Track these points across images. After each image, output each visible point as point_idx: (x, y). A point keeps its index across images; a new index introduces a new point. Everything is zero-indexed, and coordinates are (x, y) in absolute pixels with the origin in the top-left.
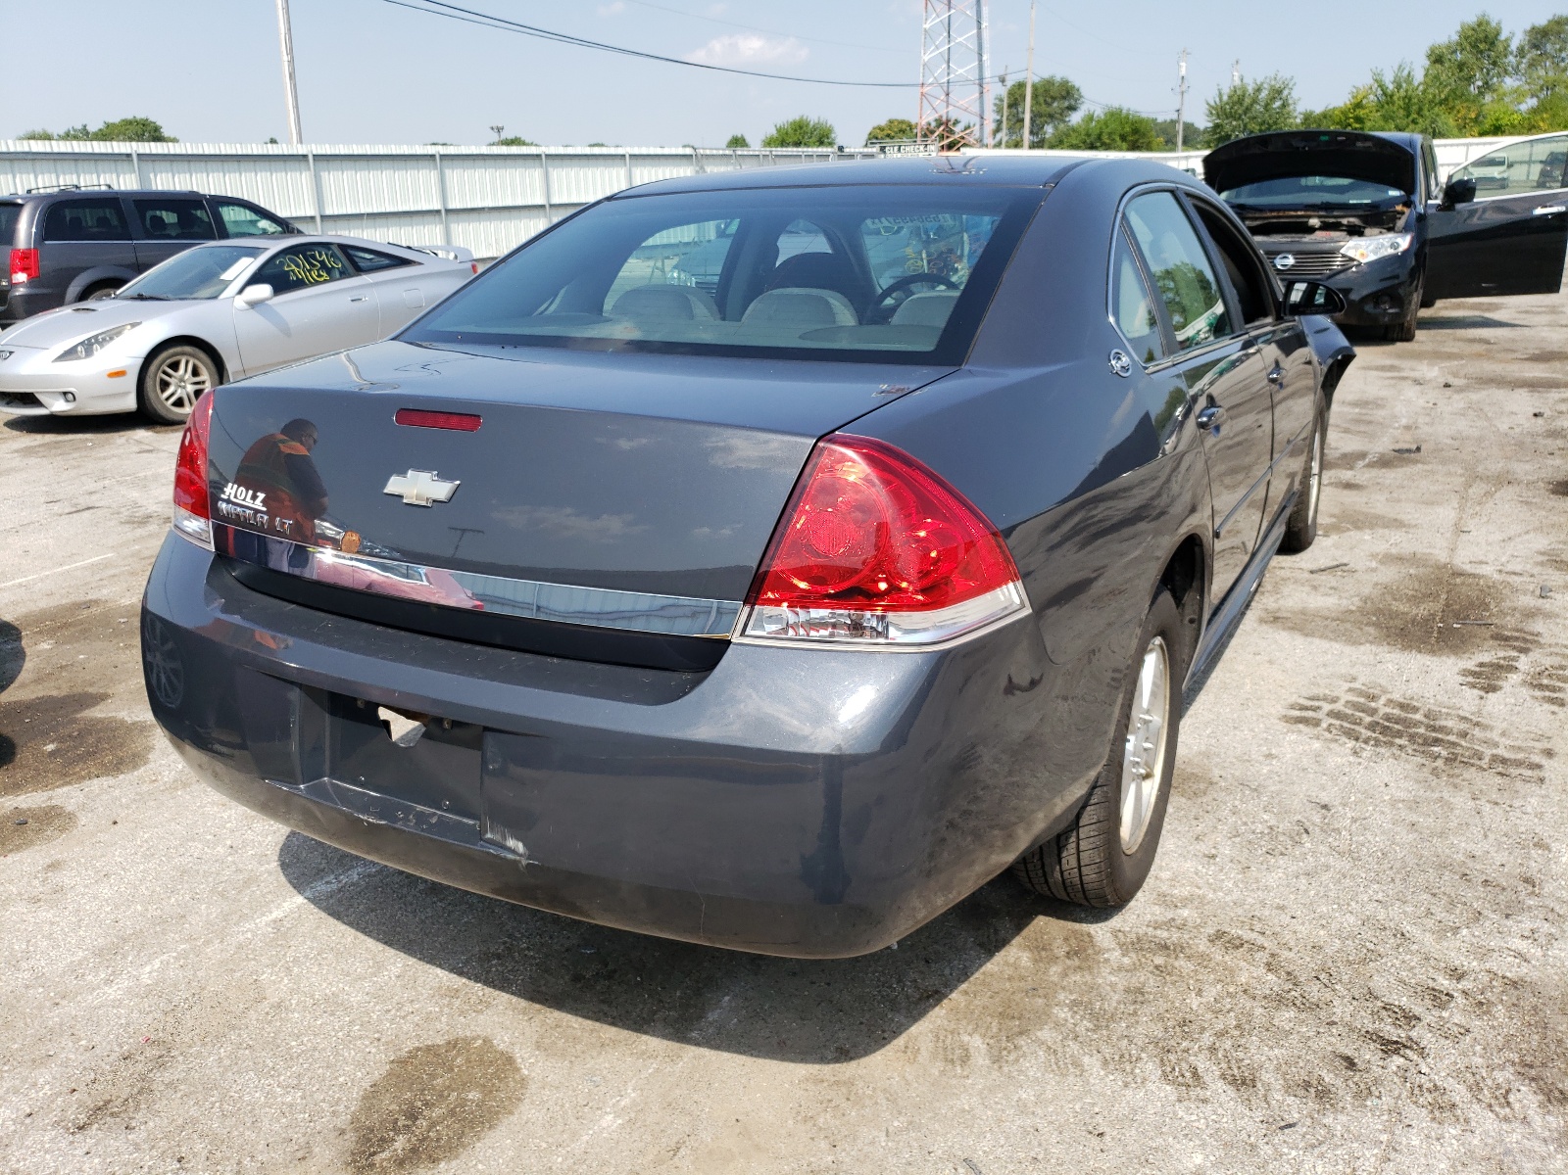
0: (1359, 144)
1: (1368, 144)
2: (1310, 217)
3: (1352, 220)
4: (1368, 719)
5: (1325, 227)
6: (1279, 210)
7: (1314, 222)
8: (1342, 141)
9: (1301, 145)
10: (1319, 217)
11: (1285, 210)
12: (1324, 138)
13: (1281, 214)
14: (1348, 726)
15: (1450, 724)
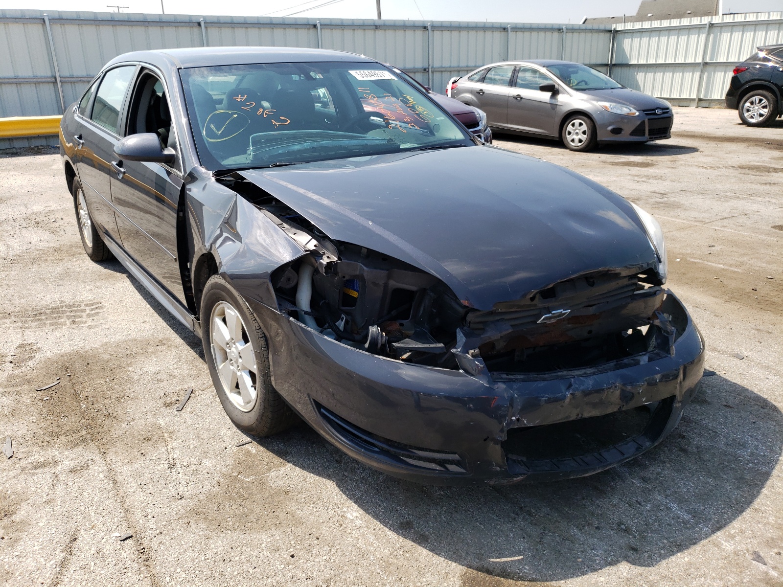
4: (68, 314)
14: (74, 309)
15: (34, 324)
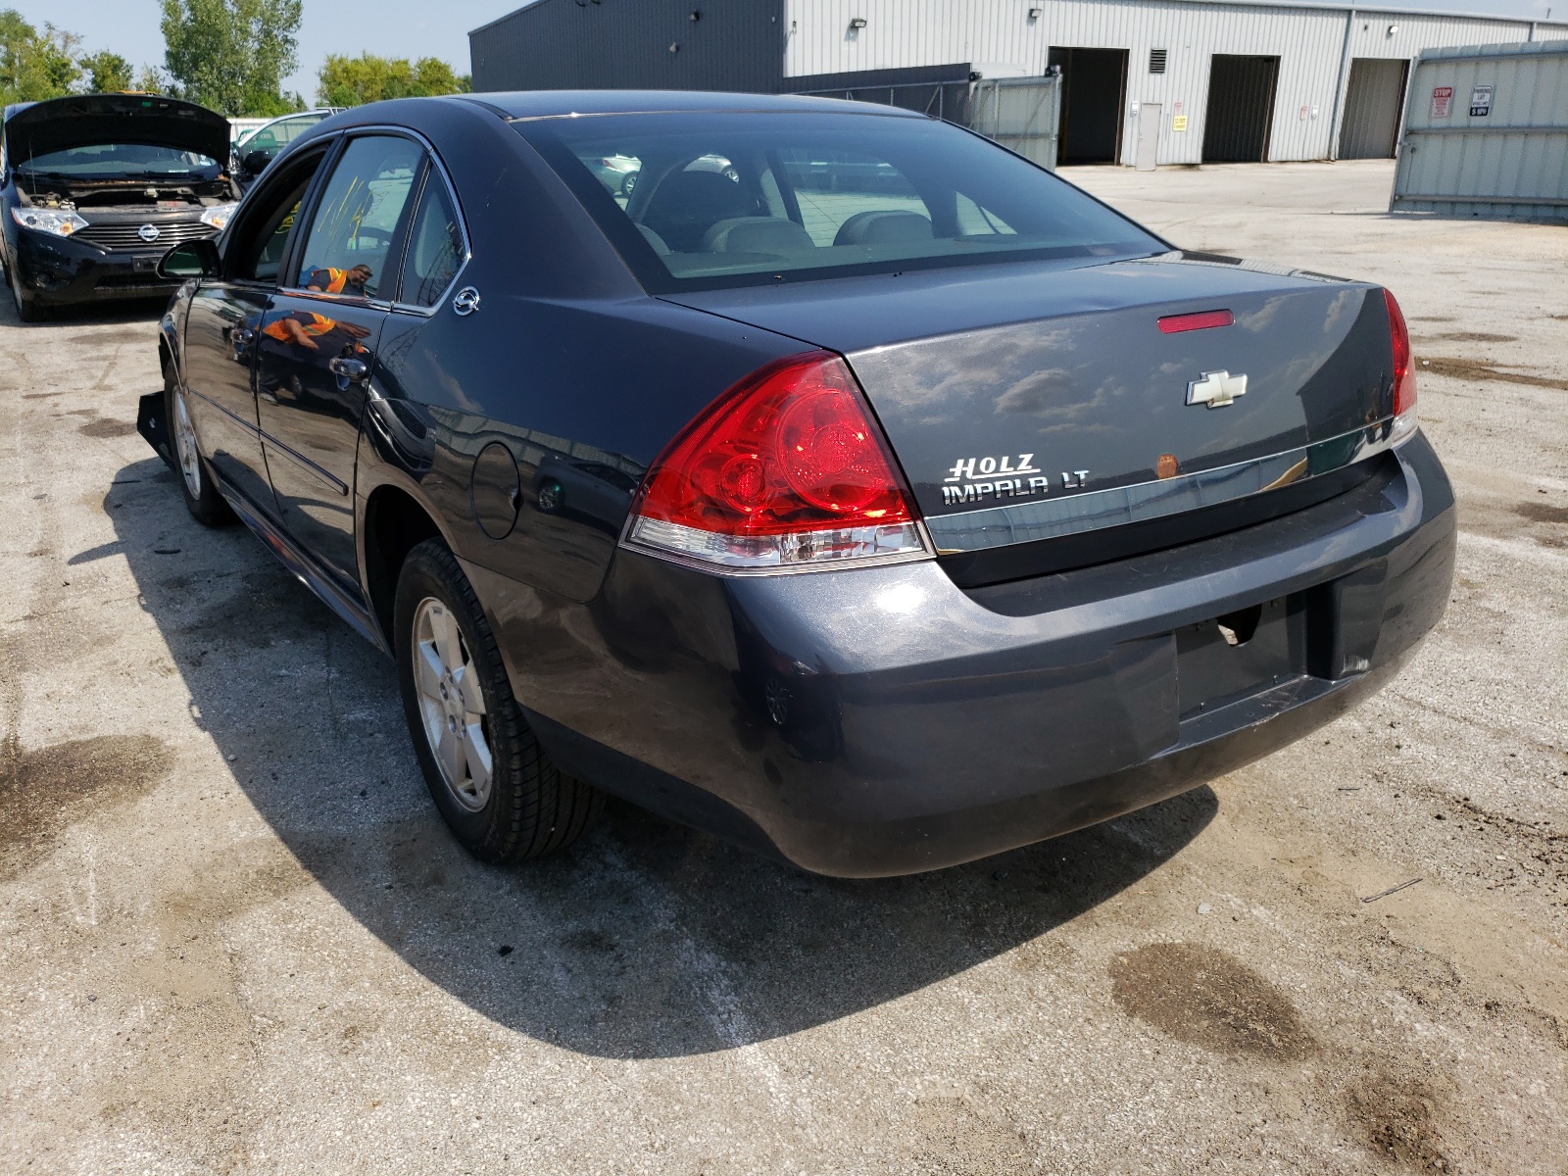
0: (182, 113)
1: (191, 113)
2: (145, 187)
3: (185, 189)
5: (163, 196)
6: (107, 180)
7: (152, 192)
8: (164, 109)
9: (123, 110)
10: (155, 186)
11: (113, 180)
12: (148, 104)
13: (110, 183)
